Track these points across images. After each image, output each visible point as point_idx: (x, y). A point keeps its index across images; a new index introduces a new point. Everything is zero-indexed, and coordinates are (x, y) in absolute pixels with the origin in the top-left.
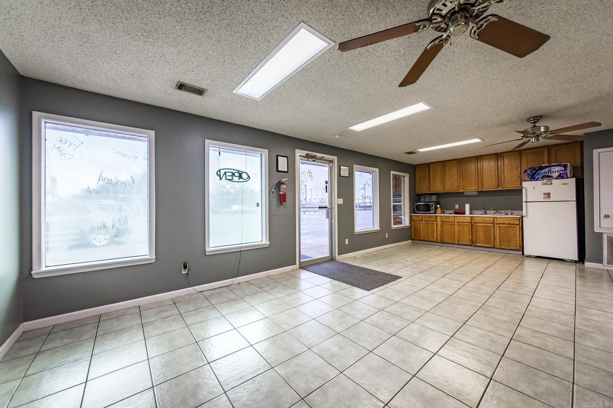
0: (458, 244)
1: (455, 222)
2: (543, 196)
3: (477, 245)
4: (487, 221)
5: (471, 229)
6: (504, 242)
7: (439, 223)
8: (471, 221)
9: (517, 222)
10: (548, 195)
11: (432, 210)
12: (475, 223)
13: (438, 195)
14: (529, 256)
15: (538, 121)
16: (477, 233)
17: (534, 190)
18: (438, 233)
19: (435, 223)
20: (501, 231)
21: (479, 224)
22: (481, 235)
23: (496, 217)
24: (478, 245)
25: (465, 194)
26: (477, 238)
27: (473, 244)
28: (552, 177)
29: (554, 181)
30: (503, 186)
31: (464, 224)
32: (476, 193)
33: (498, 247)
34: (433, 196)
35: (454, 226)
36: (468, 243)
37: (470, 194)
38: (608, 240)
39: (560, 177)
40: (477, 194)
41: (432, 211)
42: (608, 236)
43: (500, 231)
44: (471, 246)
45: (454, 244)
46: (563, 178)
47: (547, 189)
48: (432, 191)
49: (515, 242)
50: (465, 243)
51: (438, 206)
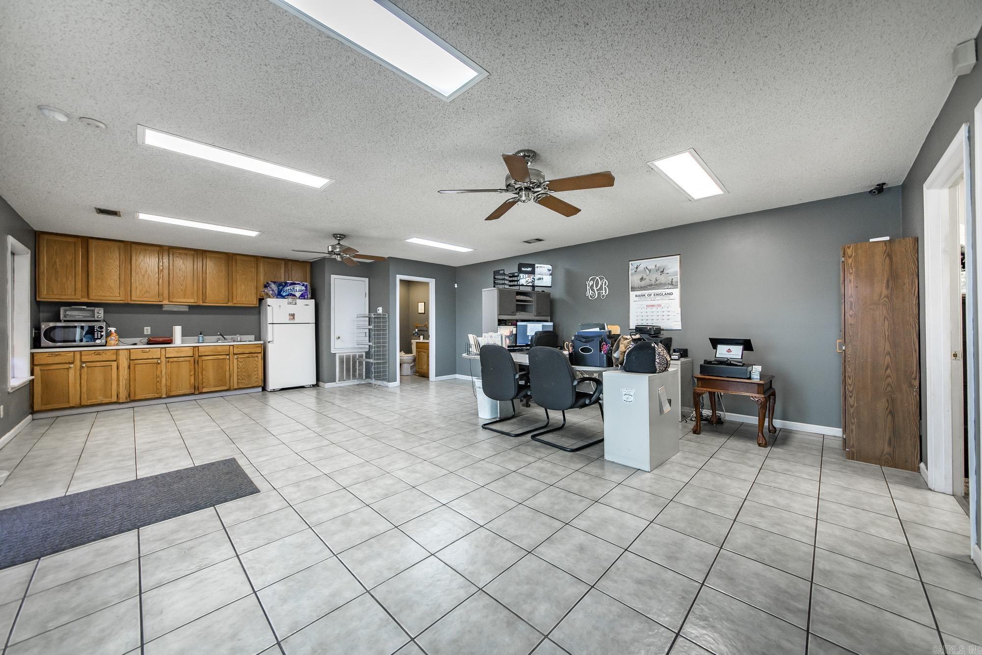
0: (169, 397)
1: (162, 358)
2: (288, 317)
3: (203, 391)
4: (219, 352)
5: (193, 367)
6: (243, 379)
7: (124, 362)
8: (193, 354)
9: (259, 350)
10: (293, 316)
11: (99, 339)
12: (199, 356)
13: (108, 307)
14: (274, 391)
15: (342, 239)
16: (204, 371)
17: (280, 309)
18: (121, 383)
19: (114, 364)
20: (240, 364)
21: (207, 358)
22: (210, 374)
23: (233, 345)
24: (205, 390)
25: (165, 309)
26: (204, 379)
27: (197, 390)
28: (295, 296)
29: (298, 301)
30: (235, 301)
31: (181, 359)
32: (186, 309)
33: (236, 387)
34: (97, 310)
35: (159, 366)
36: (188, 392)
37: (176, 310)
38: (339, 360)
39: (303, 297)
40: (188, 310)
41: (98, 341)
42: (339, 356)
43: (238, 364)
44: (193, 394)
45: (160, 398)
46: (304, 299)
47: (292, 309)
48: (94, 298)
49: (256, 376)
50: (181, 392)
51: (113, 329)
